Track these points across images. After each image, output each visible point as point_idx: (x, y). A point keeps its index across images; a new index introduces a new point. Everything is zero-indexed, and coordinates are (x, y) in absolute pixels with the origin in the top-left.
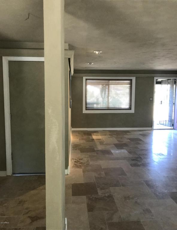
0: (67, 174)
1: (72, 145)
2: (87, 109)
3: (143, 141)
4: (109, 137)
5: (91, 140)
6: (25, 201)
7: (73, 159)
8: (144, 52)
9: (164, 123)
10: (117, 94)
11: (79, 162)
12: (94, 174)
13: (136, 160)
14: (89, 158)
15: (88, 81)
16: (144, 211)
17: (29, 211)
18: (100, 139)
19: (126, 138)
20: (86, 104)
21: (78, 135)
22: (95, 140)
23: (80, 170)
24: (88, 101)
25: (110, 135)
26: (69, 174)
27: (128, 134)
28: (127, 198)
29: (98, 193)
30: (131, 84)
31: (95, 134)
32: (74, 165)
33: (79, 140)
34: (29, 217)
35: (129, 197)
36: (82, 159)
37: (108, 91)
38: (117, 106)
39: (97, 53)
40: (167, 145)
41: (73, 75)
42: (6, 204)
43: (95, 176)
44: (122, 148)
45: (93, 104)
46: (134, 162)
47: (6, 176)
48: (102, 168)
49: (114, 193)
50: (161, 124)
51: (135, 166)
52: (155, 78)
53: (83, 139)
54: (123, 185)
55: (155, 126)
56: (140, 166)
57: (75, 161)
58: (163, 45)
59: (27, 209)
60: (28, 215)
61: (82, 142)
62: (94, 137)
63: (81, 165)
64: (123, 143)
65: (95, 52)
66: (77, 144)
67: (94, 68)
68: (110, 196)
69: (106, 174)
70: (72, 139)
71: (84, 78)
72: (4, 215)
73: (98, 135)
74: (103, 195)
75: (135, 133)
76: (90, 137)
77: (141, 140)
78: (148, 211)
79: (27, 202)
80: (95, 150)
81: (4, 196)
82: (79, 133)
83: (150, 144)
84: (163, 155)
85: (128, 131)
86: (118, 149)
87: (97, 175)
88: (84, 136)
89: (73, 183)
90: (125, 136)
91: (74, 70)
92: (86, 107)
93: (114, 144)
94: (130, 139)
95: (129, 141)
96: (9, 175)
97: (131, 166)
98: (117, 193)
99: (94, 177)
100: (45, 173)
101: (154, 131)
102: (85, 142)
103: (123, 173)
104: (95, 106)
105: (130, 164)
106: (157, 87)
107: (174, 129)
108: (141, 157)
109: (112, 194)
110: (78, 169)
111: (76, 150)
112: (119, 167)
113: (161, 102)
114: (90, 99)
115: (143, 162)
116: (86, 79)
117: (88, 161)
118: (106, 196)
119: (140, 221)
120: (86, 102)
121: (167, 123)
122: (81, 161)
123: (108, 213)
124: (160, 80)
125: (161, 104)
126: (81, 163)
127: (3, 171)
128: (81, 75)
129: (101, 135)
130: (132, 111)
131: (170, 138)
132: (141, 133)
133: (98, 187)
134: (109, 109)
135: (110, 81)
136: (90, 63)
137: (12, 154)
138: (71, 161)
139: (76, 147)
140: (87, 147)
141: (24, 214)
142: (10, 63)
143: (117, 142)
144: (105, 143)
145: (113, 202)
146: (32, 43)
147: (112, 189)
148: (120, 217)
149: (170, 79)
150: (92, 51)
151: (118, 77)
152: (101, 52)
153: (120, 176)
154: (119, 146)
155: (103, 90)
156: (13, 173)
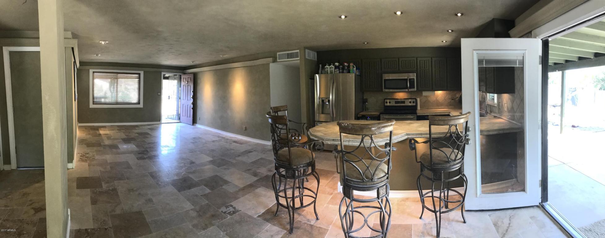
0: (72, 168)
1: (78, 140)
2: (94, 103)
3: (151, 135)
4: (117, 132)
5: (98, 135)
6: (29, 194)
7: (79, 153)
8: (149, 45)
9: (172, 117)
10: (126, 88)
11: (85, 156)
12: (99, 169)
13: (143, 153)
14: (95, 153)
15: (95, 74)
16: (146, 201)
17: (34, 203)
18: (108, 134)
19: (134, 132)
20: (93, 98)
21: (85, 130)
22: (102, 135)
23: (86, 165)
24: (95, 95)
25: (118, 130)
26: (74, 167)
27: (137, 128)
28: (131, 190)
29: (102, 186)
30: (139, 78)
31: (102, 129)
32: (80, 159)
33: (86, 135)
34: (33, 208)
35: (132, 189)
36: (88, 154)
37: (117, 85)
38: (127, 100)
39: (103, 43)
40: (175, 138)
41: (79, 68)
42: (10, 197)
43: (100, 170)
44: (130, 143)
45: (101, 98)
46: (140, 155)
47: (10, 169)
48: (108, 162)
49: (118, 186)
50: (169, 118)
51: (141, 159)
52: (162, 73)
53: (89, 134)
54: (128, 179)
55: (164, 119)
56: (146, 159)
57: (81, 155)
58: (165, 39)
59: (31, 201)
60: (32, 206)
61: (88, 136)
62: (102, 132)
63: (86, 159)
64: (131, 137)
65: (101, 42)
66: (84, 139)
67: (102, 60)
68: (115, 190)
69: (111, 167)
70: (78, 134)
71: (91, 71)
72: (8, 207)
73: (106, 130)
74: (107, 189)
75: (144, 127)
76: (97, 132)
77: (149, 134)
78: (150, 200)
79: (30, 195)
80: (101, 145)
81: (9, 189)
82: (86, 129)
83: (158, 137)
84: (168, 146)
85: (137, 126)
86: (125, 143)
87: (102, 170)
88: (91, 131)
89: (78, 177)
90: (134, 131)
91: (80, 62)
92: (93, 102)
93: (122, 139)
94: (138, 133)
95: (137, 135)
96: (13, 169)
97: (137, 160)
98: (121, 187)
99: (99, 172)
100: (44, 167)
101: (162, 125)
102: (91, 137)
103: (129, 167)
104: (103, 100)
105: (137, 158)
106: (165, 83)
107: (180, 122)
108: (148, 150)
109: (116, 187)
110: (83, 163)
111: (82, 144)
112: (125, 161)
113: (169, 97)
114: (97, 94)
115: (149, 155)
116: (94, 72)
117: (94, 156)
118: (110, 190)
119: (142, 211)
120: (93, 96)
121: (174, 117)
122: (87, 155)
123: (111, 206)
124: (167, 75)
125: (169, 99)
126: (87, 157)
127: (8, 164)
128: (87, 67)
129: (108, 130)
130: (141, 106)
131: (177, 130)
132: (149, 127)
133: (102, 181)
134: (117, 103)
135: (119, 75)
136: (97, 55)
137: (16, 148)
138: (77, 155)
139: (82, 142)
140: (93, 142)
141: (27, 206)
142: (11, 53)
143: (125, 137)
144: (112, 138)
145: (117, 195)
146: (32, 32)
147: (116, 183)
148: (123, 209)
149: (176, 75)
150: (98, 41)
151: (127, 70)
152: (107, 42)
153: (125, 170)
154: (127, 140)
155: (111, 84)
156: (18, 167)
